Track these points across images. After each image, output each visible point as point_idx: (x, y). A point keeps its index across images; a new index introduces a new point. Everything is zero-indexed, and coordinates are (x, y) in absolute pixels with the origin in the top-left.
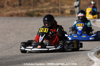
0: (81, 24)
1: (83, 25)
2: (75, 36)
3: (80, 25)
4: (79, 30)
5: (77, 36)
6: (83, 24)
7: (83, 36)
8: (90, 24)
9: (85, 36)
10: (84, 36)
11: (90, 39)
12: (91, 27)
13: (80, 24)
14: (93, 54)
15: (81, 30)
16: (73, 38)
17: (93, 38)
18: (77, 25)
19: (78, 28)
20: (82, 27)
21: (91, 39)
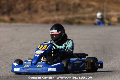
3: (42, 48)
4: (36, 55)
6: (48, 46)
7: (38, 66)
9: (42, 66)
10: (40, 66)
11: (48, 71)
15: (38, 56)
20: (44, 50)
21: (50, 70)
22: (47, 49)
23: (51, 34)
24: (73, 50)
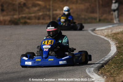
0: (50, 41)
1: (52, 43)
2: (38, 60)
3: (48, 43)
4: (45, 50)
5: (40, 60)
6: (52, 41)
7: (49, 60)
9: (53, 59)
10: (51, 60)
11: (60, 64)
13: (48, 41)
15: (47, 50)
16: (35, 62)
17: (64, 62)
18: (43, 43)
19: (44, 47)
20: (50, 45)
21: (61, 63)
22: (52, 44)
23: (48, 30)
24: (68, 44)
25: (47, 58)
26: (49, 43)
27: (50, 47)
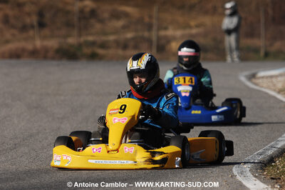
0: (188, 78)
1: (192, 82)
3: (185, 82)
4: (183, 94)
6: (191, 79)
7: (193, 112)
8: (208, 80)
9: (200, 112)
10: (196, 112)
11: (213, 120)
12: (212, 89)
13: (185, 79)
14: (248, 169)
15: (188, 95)
17: (220, 117)
18: (176, 81)
19: (179, 89)
20: (190, 85)
22: (194, 84)
25: (188, 108)
26: (187, 82)
27: (190, 89)
